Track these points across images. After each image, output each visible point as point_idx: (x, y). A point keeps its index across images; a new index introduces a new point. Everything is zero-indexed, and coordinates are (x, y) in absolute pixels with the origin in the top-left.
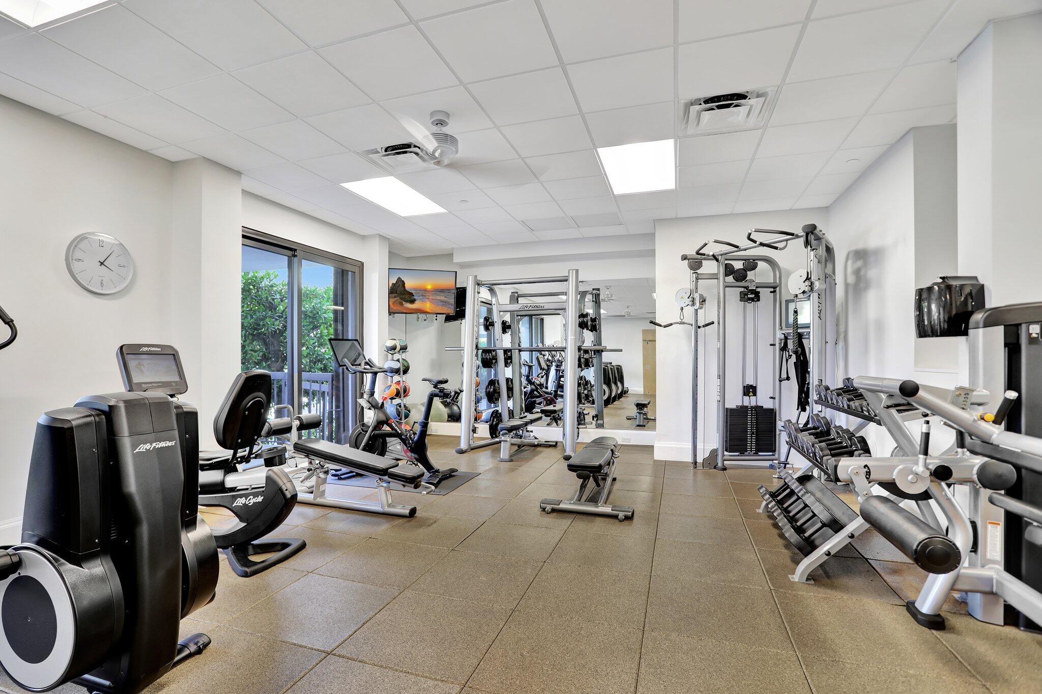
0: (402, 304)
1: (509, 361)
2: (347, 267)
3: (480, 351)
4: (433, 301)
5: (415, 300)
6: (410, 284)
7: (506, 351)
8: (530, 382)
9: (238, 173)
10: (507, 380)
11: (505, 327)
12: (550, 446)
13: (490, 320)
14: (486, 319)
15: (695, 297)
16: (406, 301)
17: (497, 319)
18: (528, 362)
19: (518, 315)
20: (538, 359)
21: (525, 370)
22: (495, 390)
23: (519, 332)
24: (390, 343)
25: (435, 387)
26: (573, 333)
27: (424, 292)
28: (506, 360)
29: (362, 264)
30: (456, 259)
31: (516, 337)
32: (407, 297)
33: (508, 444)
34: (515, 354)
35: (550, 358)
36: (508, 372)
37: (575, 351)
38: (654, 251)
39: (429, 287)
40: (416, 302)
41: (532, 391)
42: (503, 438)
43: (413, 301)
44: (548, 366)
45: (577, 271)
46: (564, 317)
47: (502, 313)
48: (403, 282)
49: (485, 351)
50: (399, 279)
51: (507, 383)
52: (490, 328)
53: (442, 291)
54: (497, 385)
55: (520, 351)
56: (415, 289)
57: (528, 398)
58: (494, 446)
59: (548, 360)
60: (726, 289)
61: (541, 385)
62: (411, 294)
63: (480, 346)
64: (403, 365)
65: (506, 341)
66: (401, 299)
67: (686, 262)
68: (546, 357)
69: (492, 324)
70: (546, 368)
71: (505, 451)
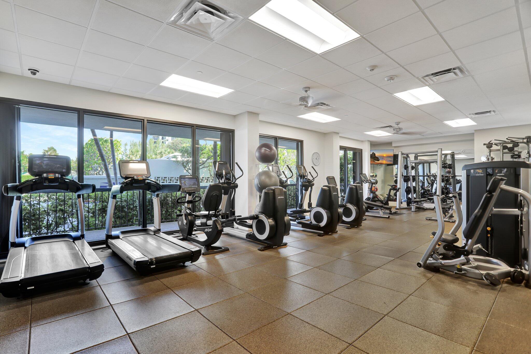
0: (374, 161)
1: (414, 180)
2: (356, 151)
3: (403, 177)
4: (386, 160)
5: (379, 160)
6: (377, 154)
7: (413, 177)
8: (423, 188)
9: (338, 133)
10: (414, 187)
11: (413, 168)
12: (431, 210)
13: (407, 166)
14: (405, 166)
15: (489, 158)
16: (376, 160)
17: (409, 165)
18: (422, 181)
19: (417, 164)
20: (427, 179)
21: (420, 184)
22: (409, 190)
23: (418, 169)
24: (372, 174)
25: (392, 187)
26: (440, 170)
27: (383, 157)
28: (413, 179)
29: (362, 149)
30: (393, 145)
31: (417, 171)
32: (376, 159)
33: (414, 207)
34: (417, 178)
35: (433, 179)
36: (414, 184)
37: (440, 176)
38: (474, 139)
39: (385, 155)
40: (380, 160)
41: (424, 192)
42: (413, 204)
43: (378, 160)
44: (432, 182)
45: (441, 149)
46: (437, 165)
47: (411, 164)
48: (375, 154)
49: (405, 177)
50: (373, 153)
51: (414, 188)
52: (407, 169)
53: (390, 157)
54: (409, 188)
55: (419, 176)
56: (379, 156)
57: (422, 195)
58: (409, 209)
59: (432, 180)
60: (504, 154)
61: (429, 190)
62: (378, 158)
63: (404, 175)
64: (376, 181)
65: (413, 173)
66: (374, 159)
67: (486, 146)
68: (431, 179)
69: (408, 167)
70: (431, 183)
71: (413, 209)
